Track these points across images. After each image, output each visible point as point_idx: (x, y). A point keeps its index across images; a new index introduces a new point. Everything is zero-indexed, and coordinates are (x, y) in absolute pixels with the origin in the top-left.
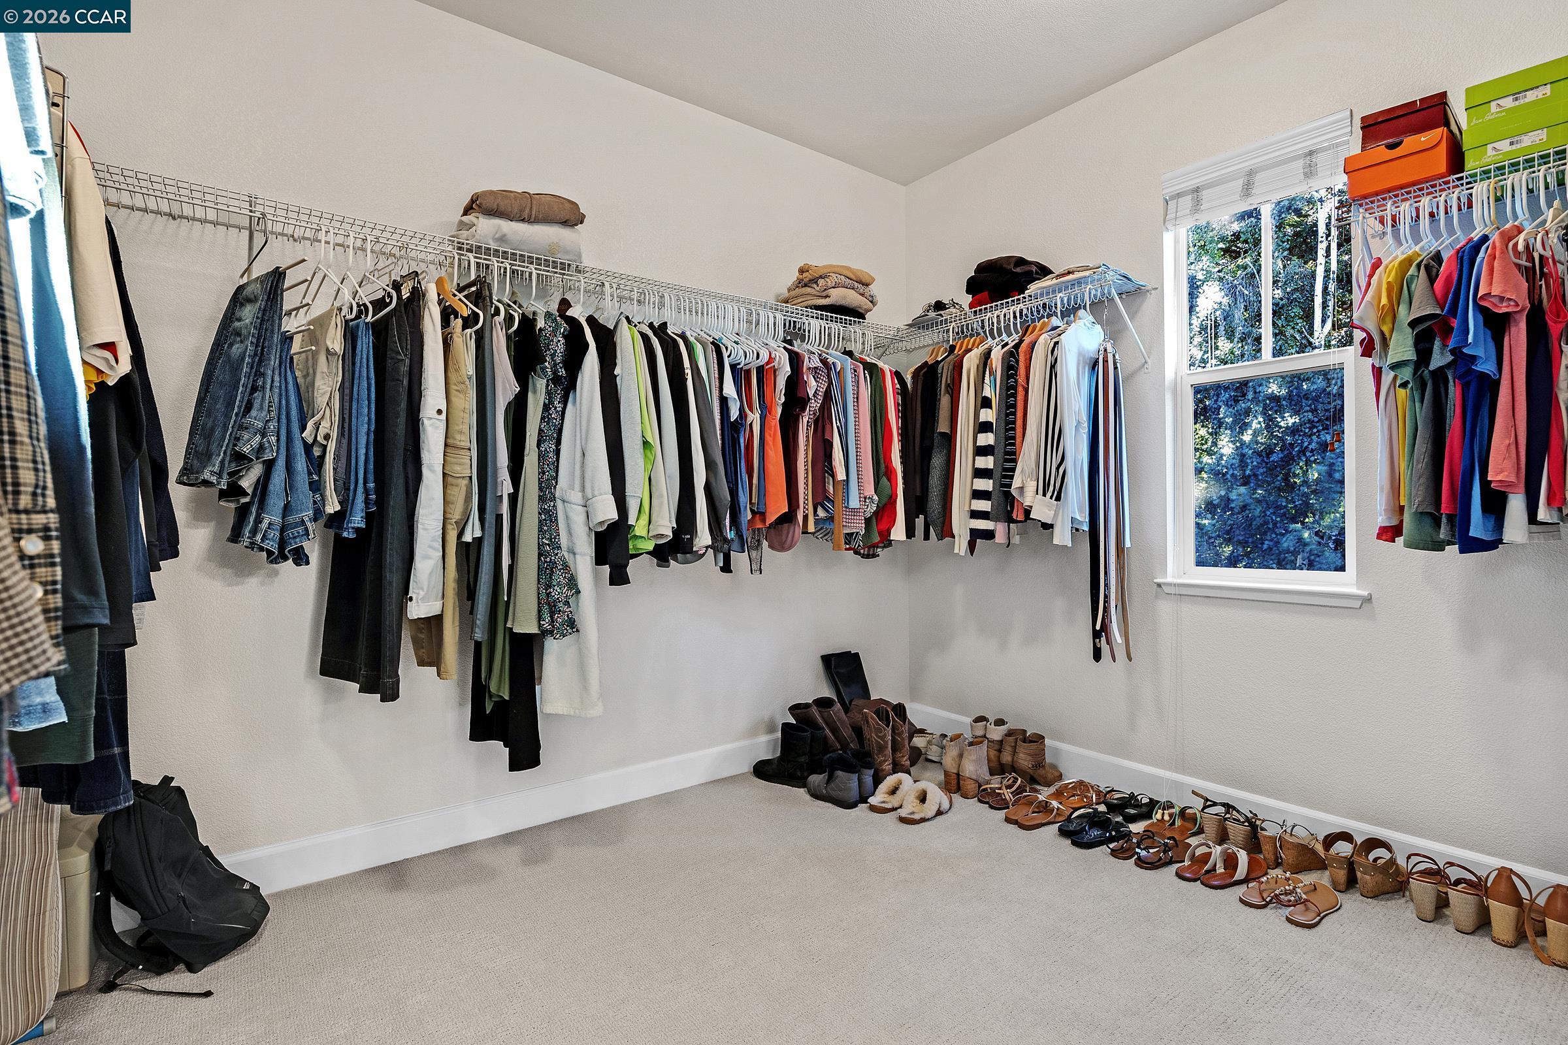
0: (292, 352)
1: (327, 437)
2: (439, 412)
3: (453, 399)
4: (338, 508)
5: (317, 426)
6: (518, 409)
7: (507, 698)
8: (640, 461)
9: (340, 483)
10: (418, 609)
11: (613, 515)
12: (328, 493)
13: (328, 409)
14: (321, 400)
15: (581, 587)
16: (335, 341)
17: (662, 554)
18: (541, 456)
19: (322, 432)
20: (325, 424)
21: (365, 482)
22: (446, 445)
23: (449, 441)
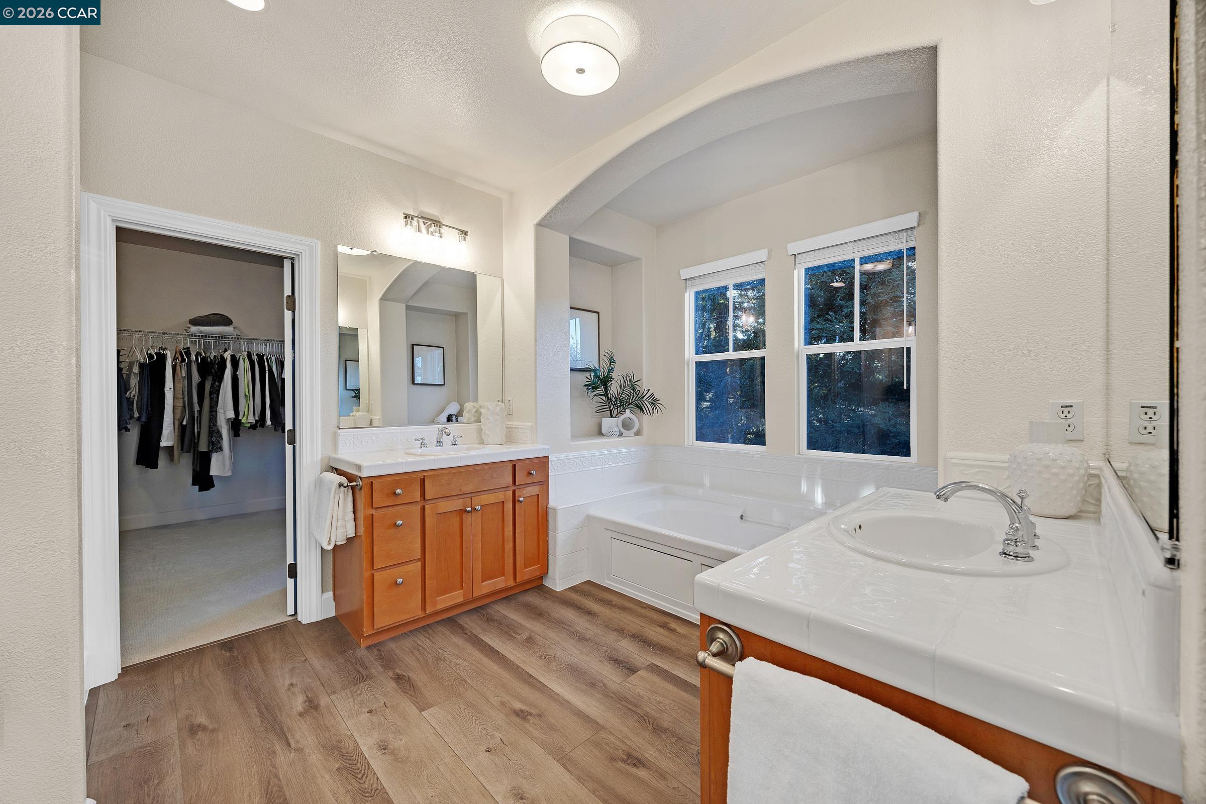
0: (123, 372)
1: (134, 396)
2: (170, 389)
3: (176, 384)
4: (138, 415)
5: (131, 393)
6: (201, 387)
7: (198, 470)
8: (244, 401)
9: (139, 409)
10: (163, 444)
11: (233, 416)
12: (135, 411)
13: (134, 388)
14: (132, 386)
15: (223, 437)
16: (136, 370)
17: (253, 427)
18: (211, 399)
19: (132, 394)
20: (133, 393)
21: (147, 408)
22: (174, 397)
23: (175, 396)
